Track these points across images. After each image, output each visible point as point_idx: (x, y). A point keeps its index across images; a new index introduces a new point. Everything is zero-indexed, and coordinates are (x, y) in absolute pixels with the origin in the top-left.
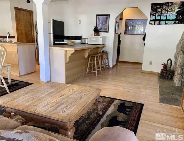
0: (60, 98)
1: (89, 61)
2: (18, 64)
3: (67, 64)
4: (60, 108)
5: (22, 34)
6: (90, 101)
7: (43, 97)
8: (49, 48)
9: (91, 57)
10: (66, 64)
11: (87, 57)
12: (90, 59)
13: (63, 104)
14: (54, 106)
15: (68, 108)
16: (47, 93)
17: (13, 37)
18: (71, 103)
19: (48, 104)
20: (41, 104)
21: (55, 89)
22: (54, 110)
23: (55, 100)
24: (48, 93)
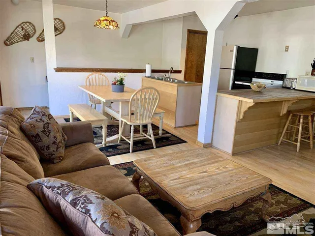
0: (199, 174)
1: (288, 122)
2: (175, 111)
3: (239, 123)
4: (191, 188)
5: (191, 67)
6: (239, 192)
7: (180, 167)
8: (216, 93)
9: (294, 115)
10: (237, 123)
11: (285, 114)
12: (290, 117)
13: (197, 184)
14: (185, 184)
15: (201, 191)
16: (186, 163)
17: (180, 72)
18: (209, 187)
19: (179, 178)
20: (172, 175)
21: (199, 160)
22: (182, 188)
23: (191, 175)
24: (188, 162)
